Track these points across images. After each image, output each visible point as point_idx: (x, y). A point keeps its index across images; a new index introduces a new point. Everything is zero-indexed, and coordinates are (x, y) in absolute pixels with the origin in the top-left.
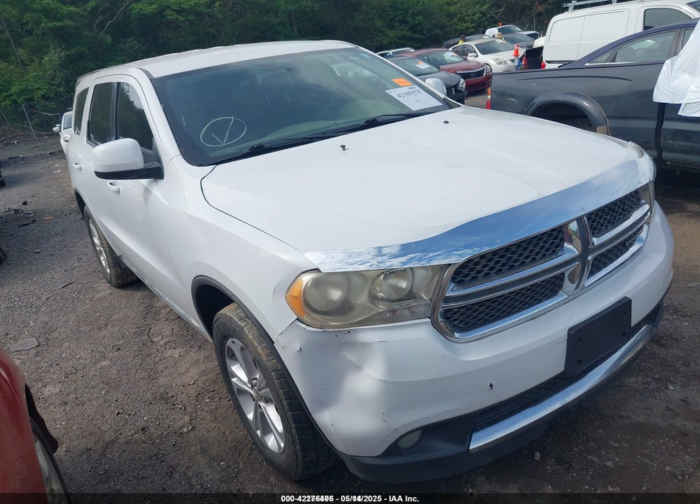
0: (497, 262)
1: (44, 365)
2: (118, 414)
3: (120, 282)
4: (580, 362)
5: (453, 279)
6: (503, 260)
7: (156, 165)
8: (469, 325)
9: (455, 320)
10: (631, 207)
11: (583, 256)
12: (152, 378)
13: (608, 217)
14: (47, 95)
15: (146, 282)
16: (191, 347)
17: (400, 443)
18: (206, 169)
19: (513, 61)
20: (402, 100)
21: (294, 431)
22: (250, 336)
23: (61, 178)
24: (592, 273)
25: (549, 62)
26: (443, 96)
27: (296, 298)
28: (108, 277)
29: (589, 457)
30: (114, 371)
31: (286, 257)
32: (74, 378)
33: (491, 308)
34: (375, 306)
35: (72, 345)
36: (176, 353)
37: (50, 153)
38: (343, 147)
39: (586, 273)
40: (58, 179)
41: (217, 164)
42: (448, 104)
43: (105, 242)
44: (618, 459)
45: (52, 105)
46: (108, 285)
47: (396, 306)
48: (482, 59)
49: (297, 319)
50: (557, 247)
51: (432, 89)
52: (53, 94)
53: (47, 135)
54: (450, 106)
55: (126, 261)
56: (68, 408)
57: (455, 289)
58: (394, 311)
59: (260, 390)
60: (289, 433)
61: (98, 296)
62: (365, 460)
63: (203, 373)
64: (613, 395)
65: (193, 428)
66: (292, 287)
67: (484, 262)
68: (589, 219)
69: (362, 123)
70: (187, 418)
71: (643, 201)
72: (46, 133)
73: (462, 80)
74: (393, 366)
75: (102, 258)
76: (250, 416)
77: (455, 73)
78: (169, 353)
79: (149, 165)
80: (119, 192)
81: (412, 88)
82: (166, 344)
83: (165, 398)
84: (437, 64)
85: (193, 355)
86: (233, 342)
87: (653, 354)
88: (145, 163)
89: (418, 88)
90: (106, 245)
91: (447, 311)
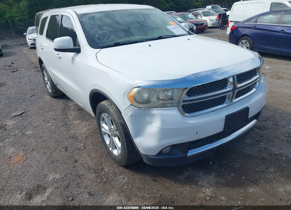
0: (203, 89)
1: (26, 123)
2: (55, 142)
3: (55, 95)
4: (229, 128)
5: (187, 94)
6: (205, 89)
7: (77, 47)
8: (191, 111)
9: (186, 109)
10: (253, 75)
11: (233, 91)
12: (68, 130)
13: (244, 77)
14: (20, 19)
15: (67, 94)
16: (84, 120)
17: (163, 151)
18: (98, 50)
19: (216, 20)
20: (172, 30)
21: (125, 145)
22: (112, 111)
23: (27, 54)
24: (236, 97)
25: (231, 21)
26: (188, 30)
27: (131, 97)
28: (50, 93)
29: (229, 164)
30: (53, 127)
31: (128, 82)
32: (38, 129)
33: (199, 106)
34: (159, 102)
35: (36, 117)
36: (78, 122)
37: (21, 44)
38: (150, 45)
39: (234, 97)
40: (25, 55)
41: (102, 48)
42: (189, 34)
43: (50, 79)
44: (239, 165)
45: (23, 24)
46: (49, 96)
47: (166, 102)
48: (204, 18)
49: (131, 104)
50: (225, 86)
51: (184, 27)
52: (23, 19)
53: (20, 37)
54: (190, 34)
55: (59, 87)
56: (36, 139)
57: (188, 97)
58: (165, 104)
59: (113, 132)
60: (123, 146)
61: (46, 100)
62: (150, 156)
63: (88, 130)
64: (240, 145)
65: (85, 148)
66: (130, 93)
67: (198, 89)
68: (237, 77)
69: (157, 37)
70: (82, 145)
71: (257, 73)
72: (19, 36)
73: (195, 26)
74: (163, 122)
75: (47, 86)
76: (108, 143)
77: (192, 23)
78: (75, 122)
79: (75, 47)
80: (60, 58)
81: (176, 26)
82: (73, 119)
83: (73, 137)
84: (185, 19)
85: (84, 123)
86: (104, 114)
87: (257, 132)
88: (74, 46)
89: (178, 26)
90: (50, 80)
91: (184, 105)
